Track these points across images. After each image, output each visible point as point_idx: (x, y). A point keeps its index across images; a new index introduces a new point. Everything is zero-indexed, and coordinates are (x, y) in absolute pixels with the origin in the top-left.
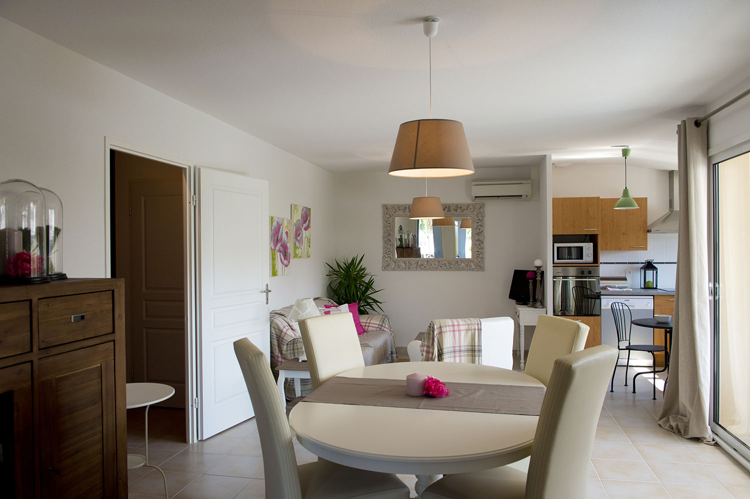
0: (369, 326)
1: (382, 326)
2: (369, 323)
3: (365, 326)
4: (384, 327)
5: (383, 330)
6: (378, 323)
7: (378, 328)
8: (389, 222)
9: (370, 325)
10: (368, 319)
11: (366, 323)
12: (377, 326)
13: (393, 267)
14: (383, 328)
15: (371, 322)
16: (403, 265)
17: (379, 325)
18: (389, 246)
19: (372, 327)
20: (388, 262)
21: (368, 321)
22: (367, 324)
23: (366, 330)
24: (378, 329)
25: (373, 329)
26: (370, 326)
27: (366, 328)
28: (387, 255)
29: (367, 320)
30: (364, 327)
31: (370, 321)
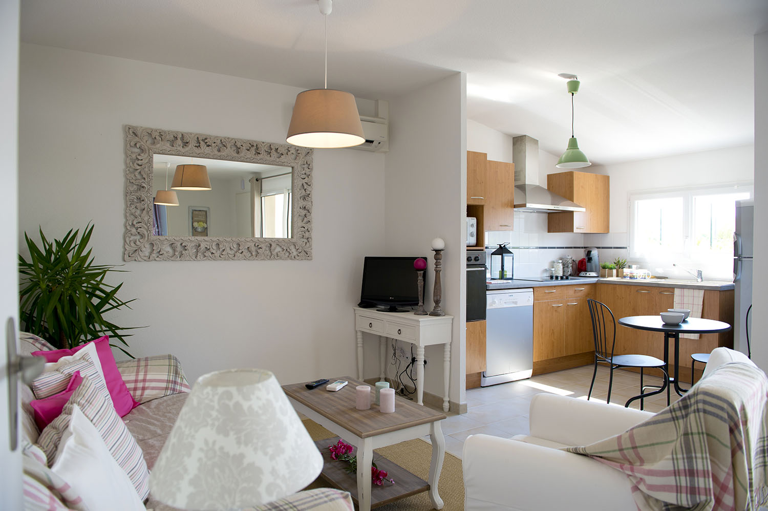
0: (144, 389)
1: (175, 383)
2: (144, 381)
3: (135, 389)
4: (181, 385)
5: (180, 392)
6: (165, 378)
7: (167, 389)
8: (140, 162)
9: (147, 384)
10: (138, 372)
11: (136, 381)
12: (164, 385)
13: (147, 254)
14: (178, 387)
15: (148, 377)
16: (169, 249)
17: (168, 381)
18: (138, 212)
19: (153, 388)
20: (138, 243)
21: (141, 377)
22: (140, 385)
23: (137, 399)
24: (169, 392)
25: (154, 392)
26: (148, 388)
27: (139, 393)
28: (134, 230)
29: (137, 375)
30: (132, 393)
31: (145, 375)
